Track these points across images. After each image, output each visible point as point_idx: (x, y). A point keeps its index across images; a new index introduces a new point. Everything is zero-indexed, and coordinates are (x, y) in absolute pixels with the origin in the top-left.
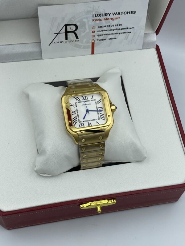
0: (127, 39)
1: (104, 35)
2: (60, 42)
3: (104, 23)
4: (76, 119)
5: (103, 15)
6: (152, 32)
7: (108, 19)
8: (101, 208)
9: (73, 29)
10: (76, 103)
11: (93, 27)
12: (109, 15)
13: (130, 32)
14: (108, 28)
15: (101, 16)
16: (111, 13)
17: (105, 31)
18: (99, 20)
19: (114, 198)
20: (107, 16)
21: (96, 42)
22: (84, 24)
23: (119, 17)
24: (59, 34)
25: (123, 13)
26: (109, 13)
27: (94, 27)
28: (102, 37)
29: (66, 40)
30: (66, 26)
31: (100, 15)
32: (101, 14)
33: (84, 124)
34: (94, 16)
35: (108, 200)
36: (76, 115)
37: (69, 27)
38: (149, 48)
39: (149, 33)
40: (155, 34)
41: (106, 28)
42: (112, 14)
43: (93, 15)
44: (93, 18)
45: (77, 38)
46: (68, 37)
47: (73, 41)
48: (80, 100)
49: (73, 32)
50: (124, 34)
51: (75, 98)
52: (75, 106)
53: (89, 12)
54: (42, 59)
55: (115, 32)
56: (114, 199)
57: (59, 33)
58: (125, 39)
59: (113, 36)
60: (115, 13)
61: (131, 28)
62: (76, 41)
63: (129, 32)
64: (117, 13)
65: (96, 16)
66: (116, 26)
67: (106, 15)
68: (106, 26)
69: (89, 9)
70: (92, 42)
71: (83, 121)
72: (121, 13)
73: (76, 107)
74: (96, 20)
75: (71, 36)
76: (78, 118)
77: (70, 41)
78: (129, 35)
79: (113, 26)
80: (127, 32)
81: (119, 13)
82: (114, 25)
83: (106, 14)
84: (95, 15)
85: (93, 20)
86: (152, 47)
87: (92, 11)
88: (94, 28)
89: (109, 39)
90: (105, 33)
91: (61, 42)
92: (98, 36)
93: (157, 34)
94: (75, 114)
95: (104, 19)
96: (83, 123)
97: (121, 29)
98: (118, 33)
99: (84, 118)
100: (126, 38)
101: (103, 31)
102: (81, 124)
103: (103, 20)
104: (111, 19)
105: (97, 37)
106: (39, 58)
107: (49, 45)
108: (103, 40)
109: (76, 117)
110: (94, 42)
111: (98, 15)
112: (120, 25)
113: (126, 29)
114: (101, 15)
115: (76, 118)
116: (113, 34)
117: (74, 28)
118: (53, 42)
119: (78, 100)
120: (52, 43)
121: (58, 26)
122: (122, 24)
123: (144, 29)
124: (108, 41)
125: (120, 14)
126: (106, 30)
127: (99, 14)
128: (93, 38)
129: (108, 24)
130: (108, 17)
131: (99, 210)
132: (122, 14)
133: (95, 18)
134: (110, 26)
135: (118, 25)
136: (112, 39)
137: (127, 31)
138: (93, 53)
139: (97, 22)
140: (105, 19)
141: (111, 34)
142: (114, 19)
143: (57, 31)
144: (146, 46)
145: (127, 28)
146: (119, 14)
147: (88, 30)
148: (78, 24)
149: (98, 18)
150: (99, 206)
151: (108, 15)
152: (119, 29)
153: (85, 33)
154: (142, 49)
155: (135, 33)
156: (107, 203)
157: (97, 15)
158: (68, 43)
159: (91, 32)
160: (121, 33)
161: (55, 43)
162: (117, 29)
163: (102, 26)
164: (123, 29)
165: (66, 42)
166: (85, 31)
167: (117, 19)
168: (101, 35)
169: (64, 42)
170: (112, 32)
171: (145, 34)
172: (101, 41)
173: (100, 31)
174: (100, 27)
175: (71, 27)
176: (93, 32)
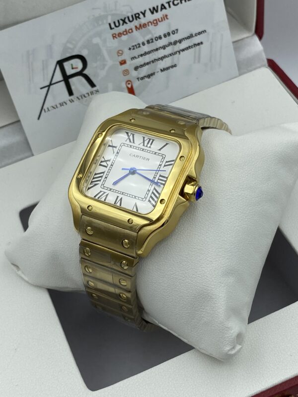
0: (199, 61)
1: (148, 64)
2: (58, 106)
3: (139, 37)
5: (131, 19)
6: (247, 35)
7: (145, 25)
9: (77, 68)
11: (118, 52)
12: (144, 16)
13: (199, 42)
14: (152, 46)
15: (126, 23)
16: (145, 11)
17: (146, 54)
18: (126, 32)
20: (140, 18)
21: (136, 85)
22: (97, 51)
23: (166, 16)
24: (51, 87)
25: (171, 4)
26: (141, 12)
27: (121, 52)
28: (144, 71)
29: (72, 97)
30: (60, 63)
31: (124, 22)
32: (125, 18)
34: (113, 26)
37: (67, 65)
38: (254, 70)
39: (242, 39)
40: (256, 38)
41: (146, 48)
42: (148, 13)
43: (110, 24)
44: (113, 31)
45: (92, 85)
46: (73, 88)
47: (86, 95)
49: (80, 73)
50: (190, 50)
53: (98, 20)
54: (33, 155)
55: (169, 50)
57: (51, 84)
58: (194, 63)
59: (167, 62)
60: (154, 8)
61: (200, 33)
62: (92, 93)
63: (199, 44)
64: (157, 7)
65: (117, 24)
66: (165, 36)
67: (137, 16)
68: (146, 43)
69: (97, 13)
70: (128, 88)
72: (167, 5)
73: (118, 153)
74: (120, 35)
75: (78, 84)
77: (80, 98)
78: (200, 51)
79: (160, 38)
80: (195, 45)
81: (162, 5)
82: (163, 36)
83: (135, 15)
84: (114, 23)
85: (114, 36)
86: (259, 65)
87: (106, 17)
88: (122, 54)
89: (162, 71)
90: (147, 58)
91: (61, 105)
92: (136, 68)
93: (260, 37)
95: (136, 27)
97: (180, 41)
98: (176, 53)
100: (198, 59)
101: (142, 55)
103: (134, 30)
104: (150, 24)
105: (134, 74)
106: (27, 154)
107: (39, 119)
108: (149, 76)
111: (121, 22)
112: (174, 32)
113: (188, 38)
114: (127, 20)
116: (165, 57)
117: (78, 64)
118: (45, 107)
120: (43, 111)
121: (43, 69)
122: (177, 30)
123: (228, 27)
124: (160, 76)
125: (165, 8)
126: (149, 52)
127: (122, 20)
128: (127, 78)
129: (148, 37)
130: (143, 20)
132: (170, 6)
133: (116, 31)
134: (154, 40)
135: (169, 34)
136: (168, 68)
137: (194, 41)
139: (124, 38)
140: (138, 26)
141: (162, 58)
142: (157, 23)
143: (44, 80)
144: (244, 67)
145: (191, 36)
146: (163, 7)
147: (110, 63)
148: (84, 53)
149: (122, 28)
151: (141, 16)
152: (175, 43)
153: (106, 68)
154: (240, 75)
155: (211, 44)
157: (118, 21)
158: (76, 102)
159: (118, 63)
160: (183, 50)
161: (50, 109)
162: (170, 44)
163: (136, 44)
164: (184, 39)
165: (72, 101)
166: (104, 66)
167: (162, 20)
168: (142, 66)
169: (68, 102)
170: (161, 53)
171: (234, 42)
172: (146, 79)
173: (137, 56)
174: (134, 49)
175: (72, 65)
176: (123, 63)
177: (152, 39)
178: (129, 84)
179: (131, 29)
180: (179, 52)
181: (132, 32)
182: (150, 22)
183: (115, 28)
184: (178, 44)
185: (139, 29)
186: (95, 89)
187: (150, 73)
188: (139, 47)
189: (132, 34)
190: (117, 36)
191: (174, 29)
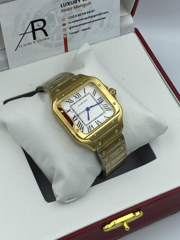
0: (102, 27)
1: (76, 26)
2: (27, 44)
3: (75, 12)
4: (81, 125)
5: (72, 3)
6: (127, 14)
7: (79, 7)
8: (129, 224)
9: (40, 26)
10: (71, 106)
11: (63, 19)
12: (79, 2)
13: (104, 17)
14: (80, 17)
15: (70, 5)
17: (76, 21)
18: (69, 9)
19: (140, 209)
20: (77, 3)
21: (69, 36)
22: (52, 18)
23: (90, 2)
24: (25, 34)
27: (64, 19)
28: (74, 30)
29: (35, 41)
30: (32, 23)
31: (69, 4)
34: (63, 5)
35: (134, 213)
36: (79, 120)
37: (35, 24)
38: (128, 33)
39: (124, 16)
40: (131, 16)
41: (77, 18)
43: (61, 5)
44: (62, 8)
45: (46, 35)
46: (36, 36)
47: (42, 40)
48: (73, 101)
49: (41, 29)
50: (98, 21)
51: (66, 101)
52: (71, 110)
53: (56, 2)
54: (9, 69)
55: (88, 20)
56: (139, 211)
57: (25, 33)
58: (100, 27)
59: (86, 26)
61: (105, 13)
62: (45, 39)
63: (103, 18)
65: (65, 5)
66: (88, 13)
67: (75, 2)
68: (77, 15)
70: (64, 37)
71: (90, 123)
73: (74, 110)
74: (65, 10)
75: (40, 34)
76: (83, 122)
77: (39, 41)
78: (103, 21)
79: (85, 13)
82: (86, 13)
84: (64, 4)
85: (62, 11)
86: (130, 31)
88: (64, 20)
89: (83, 30)
90: (76, 24)
91: (29, 44)
92: (70, 28)
93: (133, 16)
94: (77, 119)
95: (74, 7)
97: (95, 16)
98: (91, 22)
99: (89, 119)
100: (101, 25)
101: (74, 22)
103: (73, 8)
105: (69, 31)
106: (5, 68)
107: (16, 50)
108: (76, 33)
110: (66, 37)
111: (67, 4)
112: (92, 11)
113: (99, 15)
114: (70, 3)
115: (81, 123)
116: (86, 23)
117: (41, 24)
118: (20, 45)
120: (19, 46)
121: (23, 25)
122: (94, 10)
123: (119, 11)
124: (81, 33)
126: (78, 21)
127: (68, 3)
128: (65, 33)
129: (79, 13)
131: (126, 228)
133: (64, 8)
134: (82, 15)
135: (90, 12)
136: (86, 29)
137: (101, 16)
138: (66, 50)
139: (67, 12)
140: (75, 7)
141: (84, 24)
142: (85, 6)
143: (22, 31)
144: (123, 31)
145: (100, 14)
147: (57, 24)
148: (45, 19)
149: (67, 7)
150: (125, 223)
152: (92, 17)
153: (55, 27)
154: (121, 35)
155: (110, 18)
156: (134, 217)
157: (66, 3)
158: (37, 43)
159: (62, 25)
160: (95, 21)
161: (22, 46)
162: (89, 17)
163: (73, 16)
164: (97, 15)
165: (34, 42)
166: (54, 25)
167: (88, 5)
168: (73, 27)
169: (33, 43)
170: (84, 21)
171: (121, 17)
172: (74, 34)
173: (72, 22)
174: (71, 18)
175: (38, 24)
176: (64, 25)
177: (81, 14)
178: (65, 36)
179: (72, 8)
180: (93, 21)
181: (72, 9)
182: (82, 5)
183: (64, 7)
184: (93, 17)
185: (75, 8)
186: (47, 37)
187: (76, 31)
188: (74, 17)
189: (72, 10)
190: (64, 11)
191: (93, 9)
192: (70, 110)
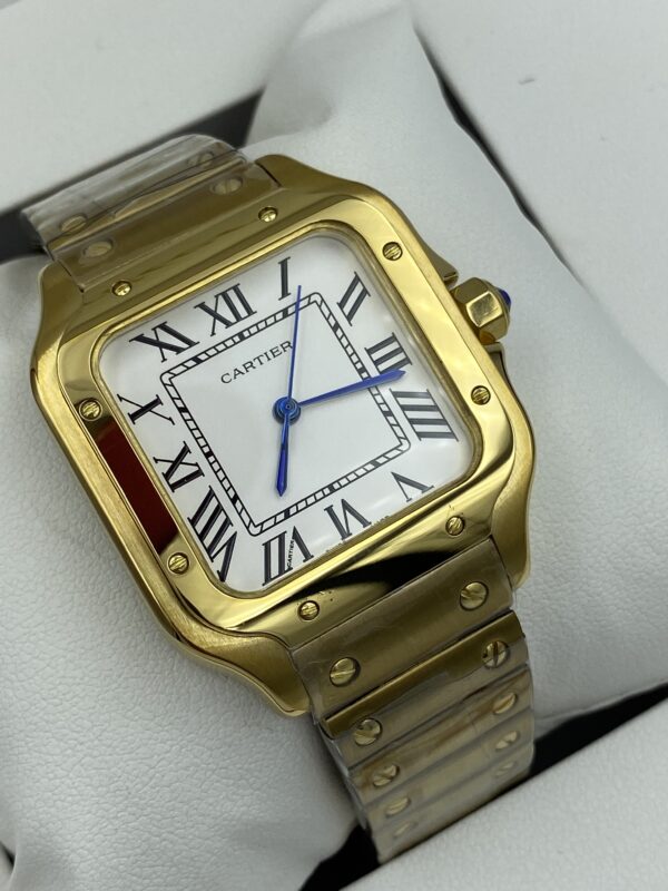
4: (221, 519)
10: (168, 379)
33: (296, 536)
36: (208, 480)
48: (191, 344)
51: (141, 339)
52: (168, 408)
71: (287, 513)
73: (183, 410)
76: (235, 499)
94: (199, 473)
96: (287, 527)
99: (281, 486)
102: (275, 546)
109: (211, 495)
115: (219, 509)
119: (178, 350)
192: (157, 402)
